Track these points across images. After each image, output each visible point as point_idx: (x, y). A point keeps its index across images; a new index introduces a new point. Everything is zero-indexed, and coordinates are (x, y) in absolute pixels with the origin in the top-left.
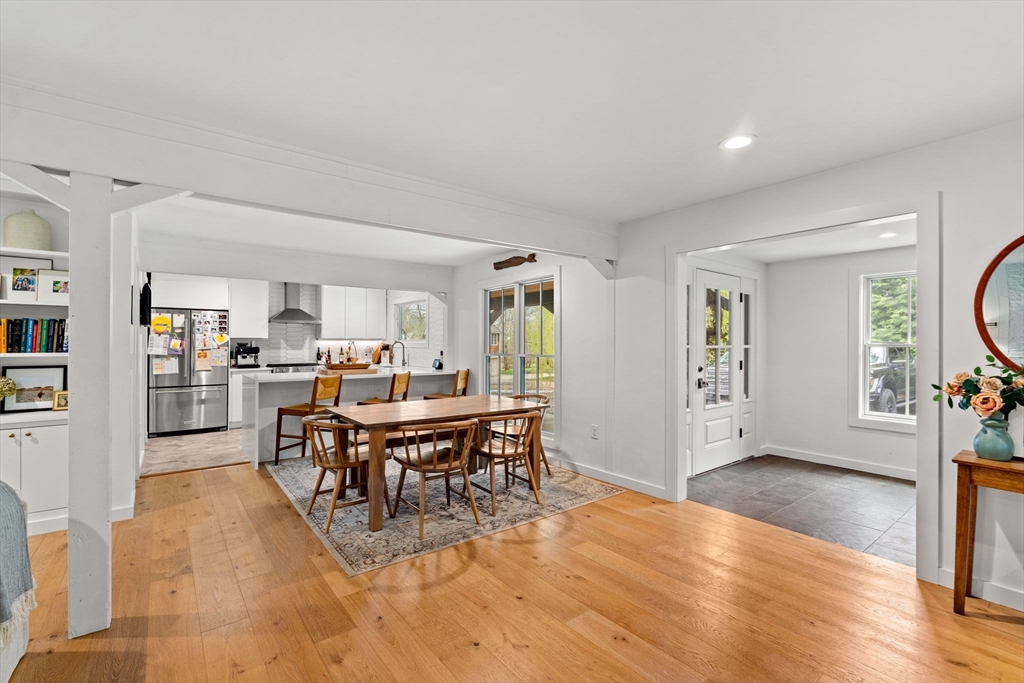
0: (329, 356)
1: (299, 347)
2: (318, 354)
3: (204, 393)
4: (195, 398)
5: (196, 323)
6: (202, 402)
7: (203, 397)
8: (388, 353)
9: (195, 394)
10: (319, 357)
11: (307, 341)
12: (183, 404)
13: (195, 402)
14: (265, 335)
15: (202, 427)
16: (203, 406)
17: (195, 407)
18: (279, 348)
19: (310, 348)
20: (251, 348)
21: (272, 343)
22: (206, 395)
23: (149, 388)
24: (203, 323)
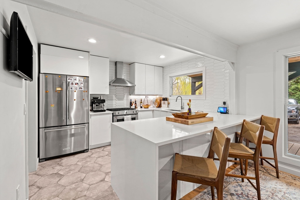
0: (136, 103)
1: (122, 99)
2: (131, 103)
3: (73, 130)
4: (69, 133)
5: (70, 84)
6: (72, 135)
7: (73, 132)
8: (166, 102)
9: (69, 130)
10: (131, 104)
11: (126, 96)
12: (61, 138)
13: (69, 135)
14: (107, 93)
15: (72, 152)
16: (73, 138)
17: (69, 139)
18: (112, 100)
19: (127, 99)
20: (100, 100)
21: (110, 97)
22: (75, 131)
23: (39, 128)
24: (74, 84)
